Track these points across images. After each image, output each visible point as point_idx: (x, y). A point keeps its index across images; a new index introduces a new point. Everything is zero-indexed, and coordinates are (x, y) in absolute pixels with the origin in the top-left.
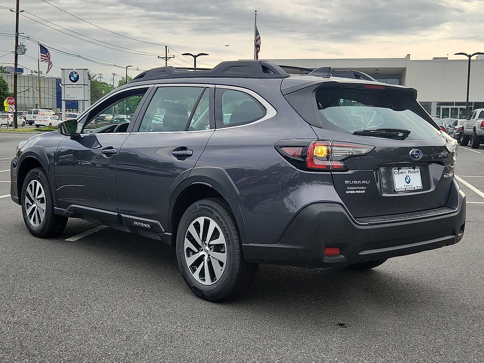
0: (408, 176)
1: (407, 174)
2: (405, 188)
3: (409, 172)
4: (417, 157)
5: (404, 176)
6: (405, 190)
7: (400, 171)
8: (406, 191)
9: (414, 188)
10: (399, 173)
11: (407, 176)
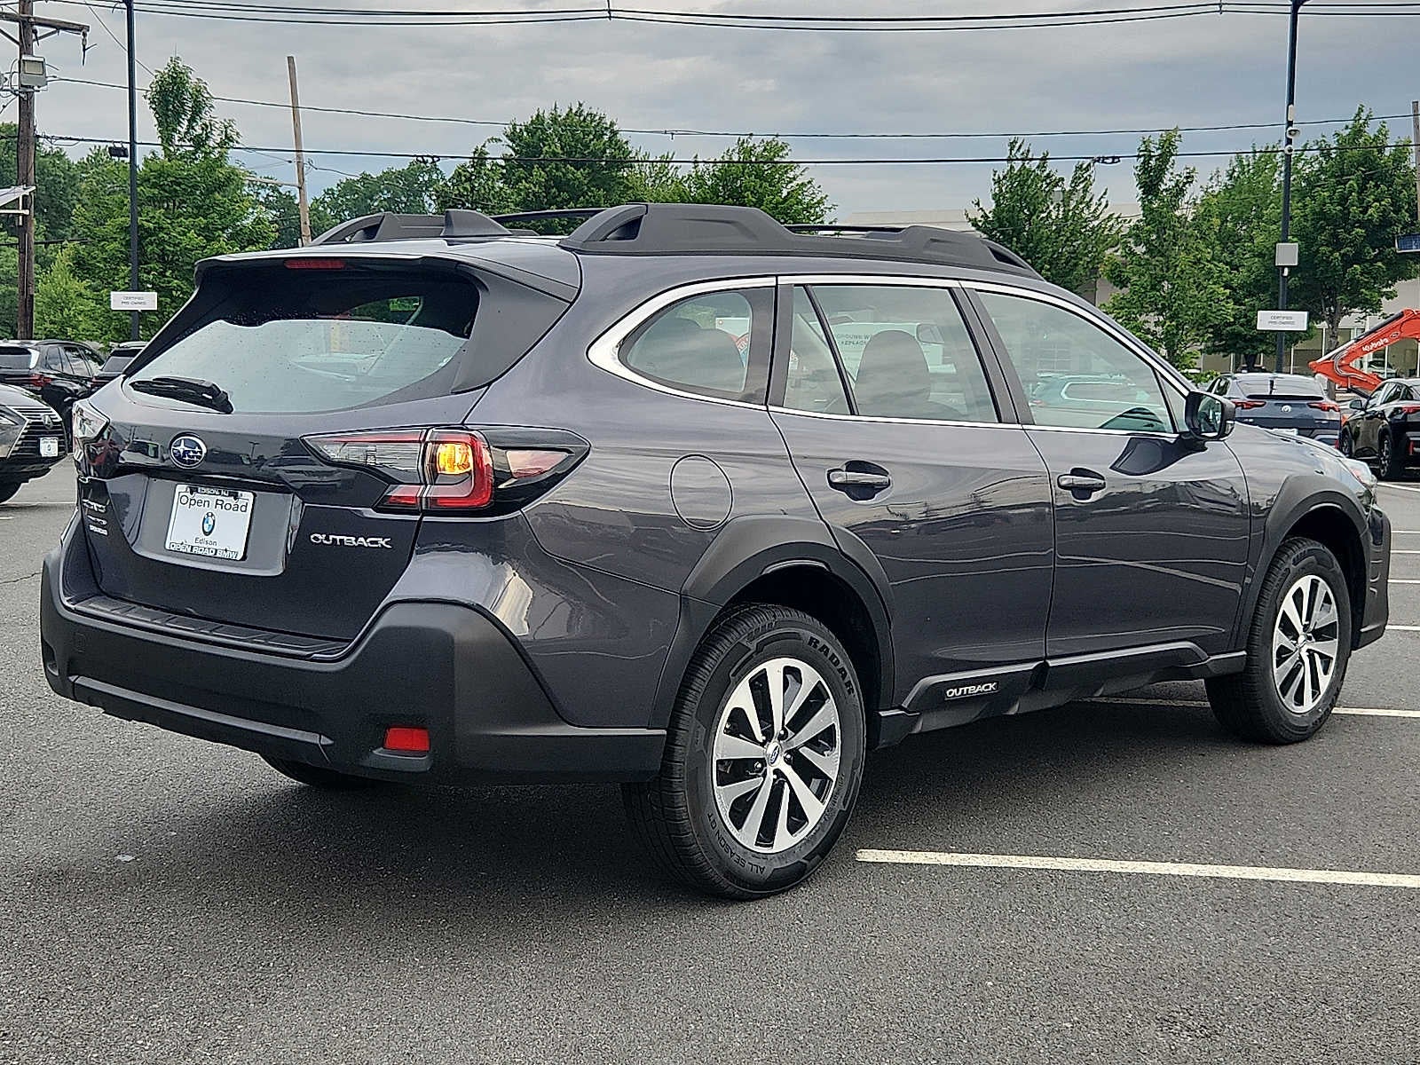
0: (212, 515)
1: (212, 509)
2: (192, 547)
3: (217, 504)
4: (187, 458)
5: (202, 512)
6: (189, 551)
7: (197, 496)
8: (191, 555)
9: (216, 550)
10: (193, 502)
11: (210, 514)
